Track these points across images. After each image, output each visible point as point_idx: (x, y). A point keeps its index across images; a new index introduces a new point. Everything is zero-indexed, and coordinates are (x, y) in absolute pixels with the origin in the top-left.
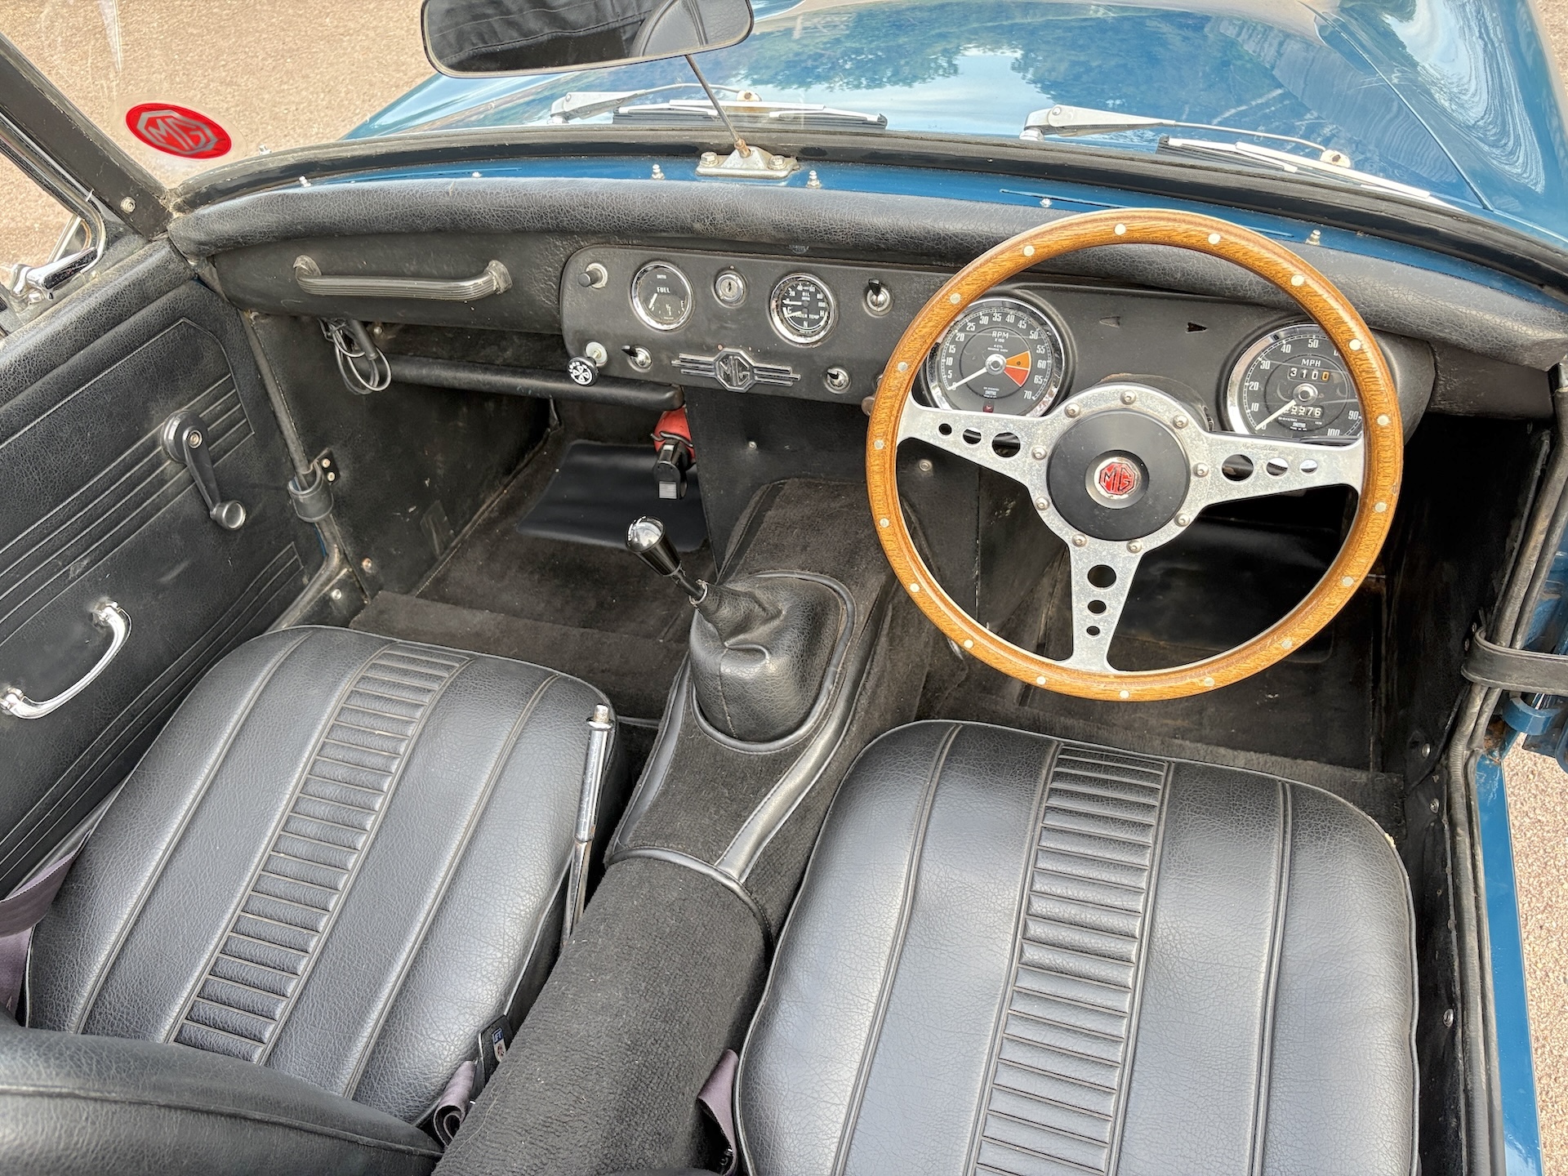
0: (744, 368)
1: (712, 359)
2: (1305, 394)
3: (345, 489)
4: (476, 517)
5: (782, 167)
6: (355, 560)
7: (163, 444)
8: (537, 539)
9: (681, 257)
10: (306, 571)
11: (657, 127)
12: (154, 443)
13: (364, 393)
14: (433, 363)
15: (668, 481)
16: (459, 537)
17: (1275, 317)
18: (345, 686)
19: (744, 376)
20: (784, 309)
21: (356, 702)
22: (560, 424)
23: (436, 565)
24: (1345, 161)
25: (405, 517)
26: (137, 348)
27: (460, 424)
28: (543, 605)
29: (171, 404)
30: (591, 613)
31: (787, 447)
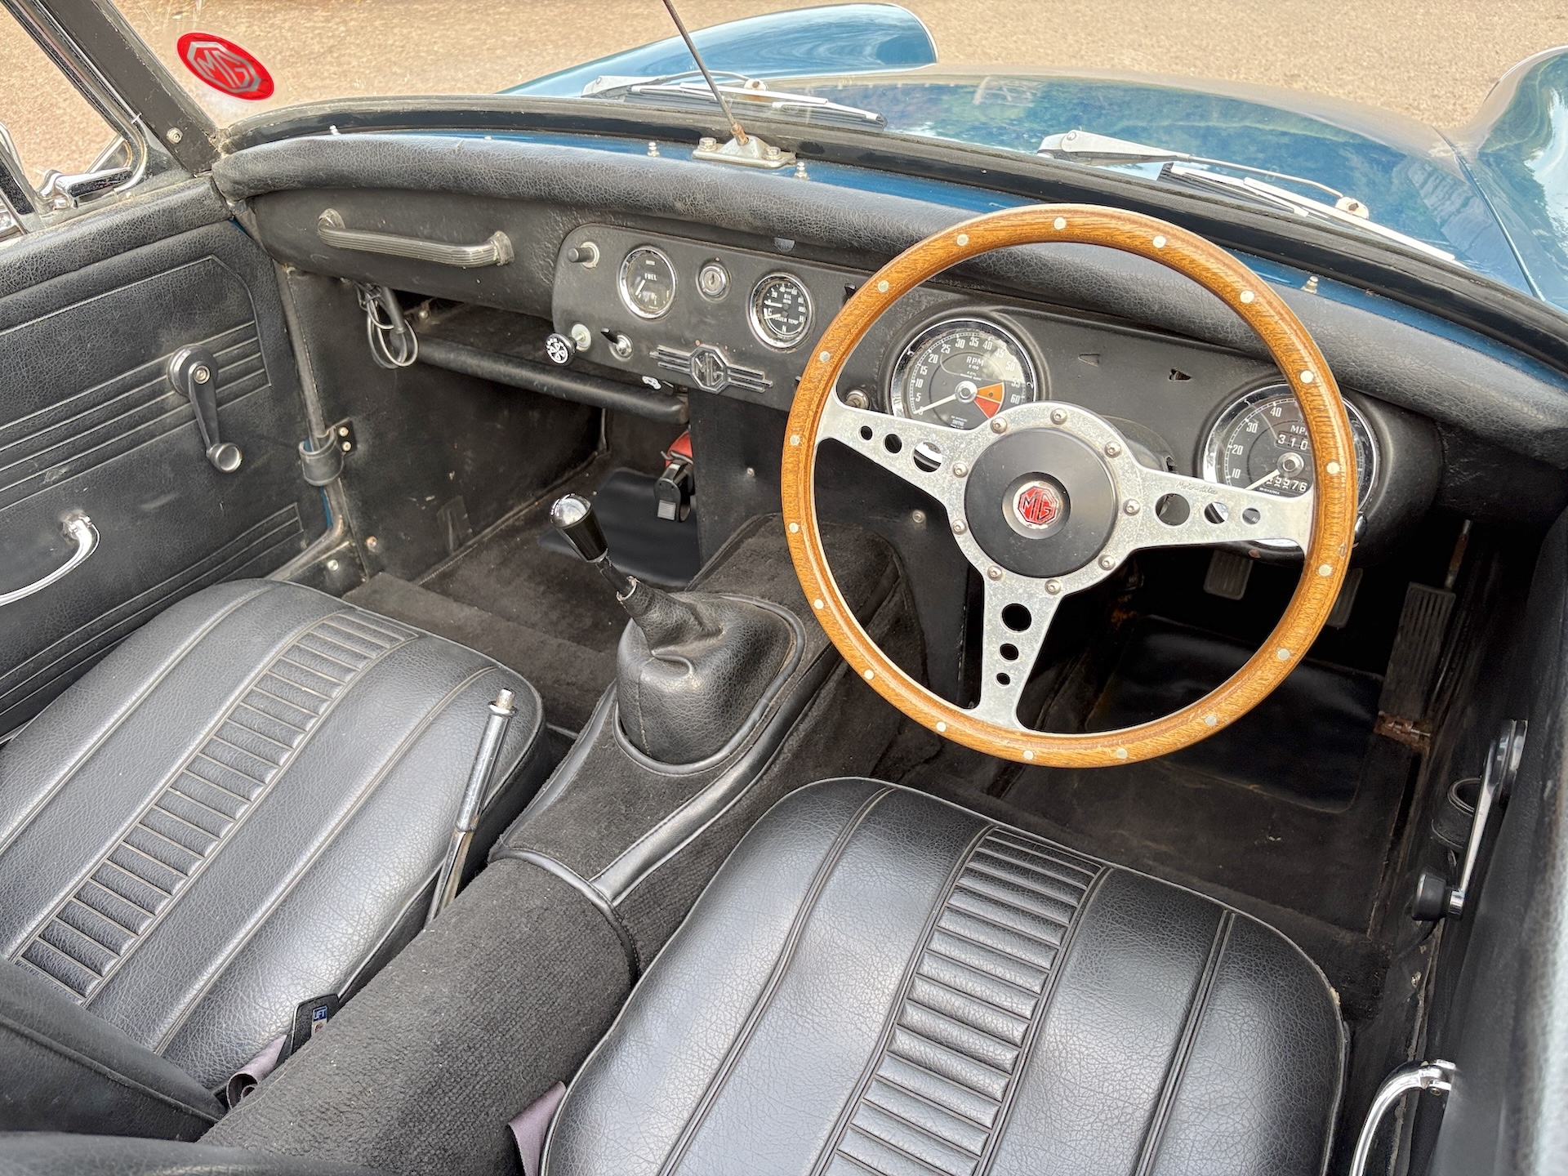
0: (718, 368)
1: (688, 355)
2: (1290, 463)
3: (360, 462)
4: (499, 522)
5: (775, 158)
6: (359, 536)
7: (169, 374)
8: (554, 553)
9: (670, 244)
10: (305, 535)
11: (664, 108)
12: (159, 371)
13: (390, 367)
14: (462, 349)
15: (667, 501)
16: (477, 538)
17: (1266, 373)
18: (289, 639)
19: (718, 376)
20: (765, 310)
21: (295, 660)
22: (608, 448)
23: (447, 559)
24: (1363, 210)
25: (421, 505)
26: (156, 273)
27: (499, 426)
28: (539, 616)
29: (184, 336)
30: (583, 631)
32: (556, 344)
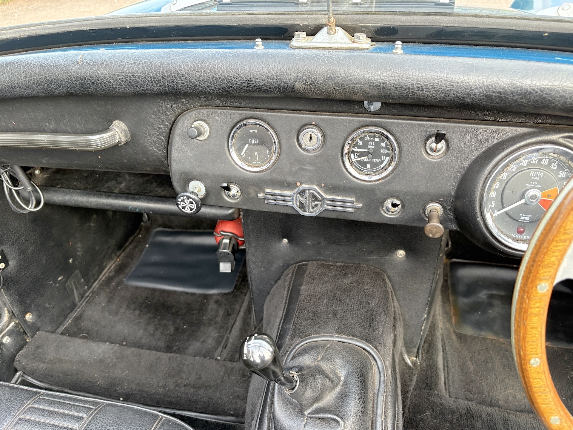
0: (316, 199)
3: (12, 272)
4: (101, 276)
5: (364, 41)
6: (20, 316)
8: (137, 288)
13: (25, 212)
15: (225, 262)
16: (91, 290)
19: (316, 205)
20: (352, 155)
22: (149, 220)
23: (76, 308)
25: (56, 284)
27: (92, 225)
28: (142, 331)
30: (171, 336)
31: (309, 243)
32: (186, 200)
